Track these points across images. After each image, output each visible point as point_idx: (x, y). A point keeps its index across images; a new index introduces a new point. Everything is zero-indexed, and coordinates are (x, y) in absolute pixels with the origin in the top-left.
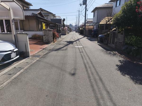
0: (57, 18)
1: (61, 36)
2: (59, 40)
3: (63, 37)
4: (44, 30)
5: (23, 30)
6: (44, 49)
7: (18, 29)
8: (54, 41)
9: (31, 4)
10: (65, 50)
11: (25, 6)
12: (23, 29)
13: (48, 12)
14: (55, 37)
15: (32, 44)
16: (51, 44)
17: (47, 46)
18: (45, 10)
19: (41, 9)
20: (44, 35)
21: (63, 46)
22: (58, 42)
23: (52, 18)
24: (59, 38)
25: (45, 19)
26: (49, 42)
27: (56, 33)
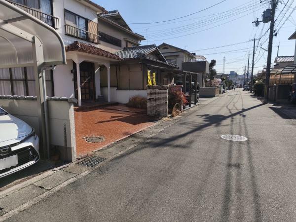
0: (198, 60)
1: (200, 99)
2: (191, 109)
3: (203, 103)
4: (149, 86)
5: (116, 88)
6: (132, 136)
7: (107, 87)
8: (174, 113)
9: (143, 37)
10: (184, 147)
11: (130, 42)
12: (117, 87)
13: (177, 49)
14: (174, 103)
15: (118, 120)
16: (162, 120)
17: (145, 128)
18: (171, 47)
19: (164, 44)
20: (150, 99)
21: (187, 131)
22: (184, 115)
23: (186, 60)
24: (192, 106)
25: (167, 63)
26: (159, 115)
27: (183, 95)
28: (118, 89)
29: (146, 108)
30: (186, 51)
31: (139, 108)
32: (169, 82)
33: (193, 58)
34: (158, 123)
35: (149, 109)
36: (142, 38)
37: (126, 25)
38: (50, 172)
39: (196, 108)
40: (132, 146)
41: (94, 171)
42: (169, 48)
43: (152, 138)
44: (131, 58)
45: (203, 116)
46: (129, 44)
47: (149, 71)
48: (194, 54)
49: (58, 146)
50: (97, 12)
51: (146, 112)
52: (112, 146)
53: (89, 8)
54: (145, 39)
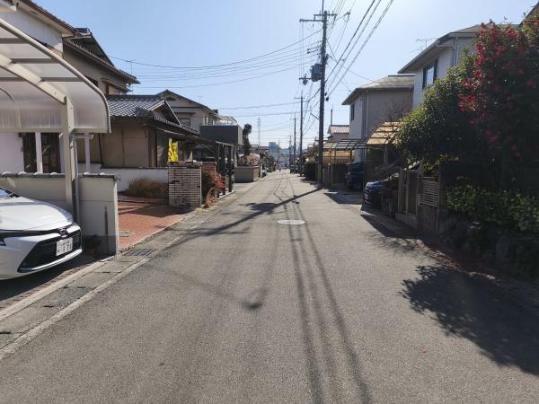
0: (223, 122)
1: (236, 185)
3: (239, 190)
4: (172, 163)
5: (100, 165)
6: (167, 229)
7: (84, 162)
8: (208, 201)
9: (135, 78)
10: (241, 233)
11: (112, 86)
12: (102, 163)
13: (191, 102)
14: (208, 188)
15: (129, 212)
16: (195, 212)
17: (179, 220)
18: (180, 97)
19: (167, 92)
20: (173, 182)
21: (235, 220)
23: (205, 122)
24: (226, 193)
25: (181, 126)
26: (189, 206)
27: (216, 176)
28: (103, 167)
29: (167, 197)
30: (206, 107)
31: (151, 197)
33: (215, 118)
36: (133, 80)
37: (104, 56)
39: (234, 196)
40: (178, 238)
42: (177, 99)
43: (196, 229)
44: (127, 116)
45: (248, 205)
46: (110, 88)
48: (216, 111)
50: (61, 33)
53: (50, 26)
54: (138, 83)
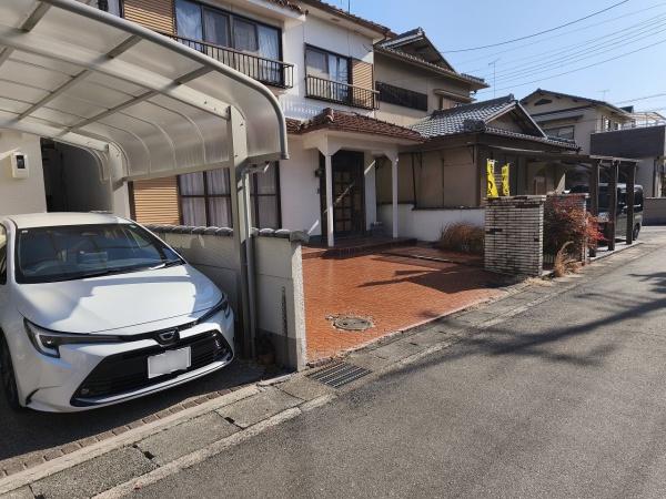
1: (644, 229)
2: (615, 257)
3: (654, 241)
5: (412, 206)
6: (439, 321)
7: (391, 203)
8: (560, 266)
9: (482, 80)
11: (449, 97)
12: (415, 203)
13: (576, 99)
15: (410, 280)
16: (523, 285)
17: (475, 303)
18: (559, 96)
19: (539, 92)
20: (492, 231)
21: (595, 316)
22: (590, 273)
24: (618, 247)
25: (546, 138)
26: (517, 272)
27: (586, 220)
28: (415, 208)
29: (482, 253)
30: (604, 103)
31: (464, 253)
32: (550, 186)
33: (623, 119)
34: (512, 291)
35: (489, 255)
36: (479, 84)
37: (439, 60)
38: (251, 389)
39: (632, 253)
40: (438, 347)
41: (340, 398)
42: (554, 101)
43: (490, 330)
45: (649, 277)
46: (445, 101)
47: (491, 163)
48: (629, 109)
49: (271, 334)
50: (372, 39)
51: (481, 263)
52: (389, 341)
53: (356, 32)
54: (486, 86)
